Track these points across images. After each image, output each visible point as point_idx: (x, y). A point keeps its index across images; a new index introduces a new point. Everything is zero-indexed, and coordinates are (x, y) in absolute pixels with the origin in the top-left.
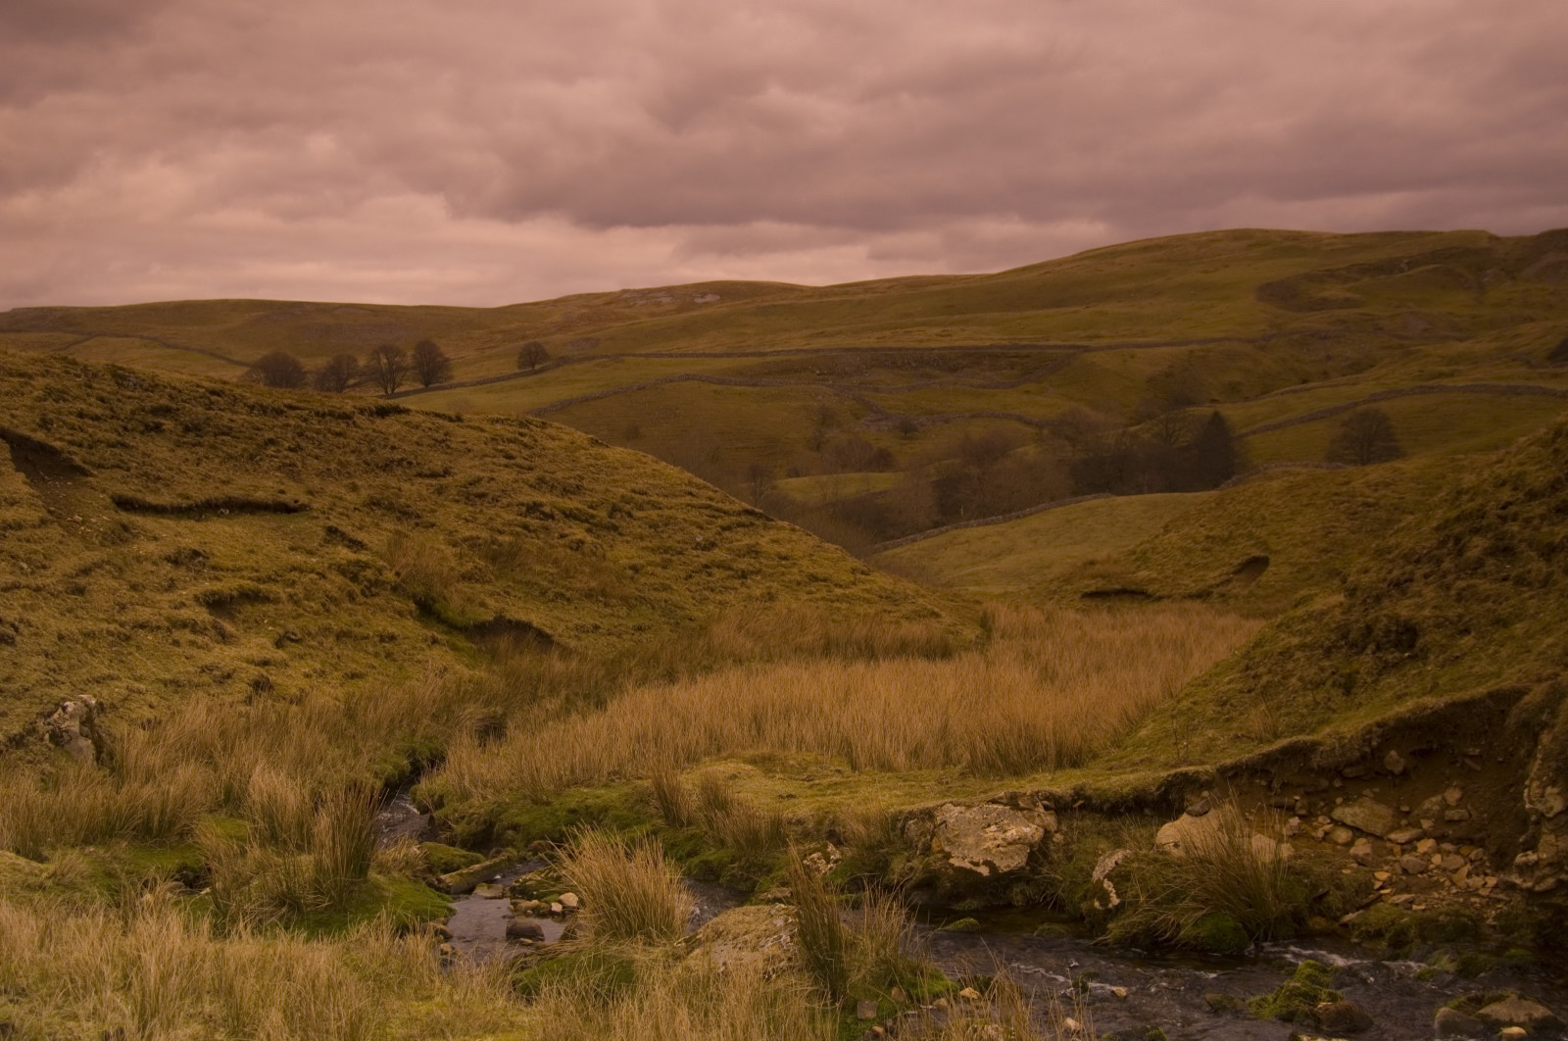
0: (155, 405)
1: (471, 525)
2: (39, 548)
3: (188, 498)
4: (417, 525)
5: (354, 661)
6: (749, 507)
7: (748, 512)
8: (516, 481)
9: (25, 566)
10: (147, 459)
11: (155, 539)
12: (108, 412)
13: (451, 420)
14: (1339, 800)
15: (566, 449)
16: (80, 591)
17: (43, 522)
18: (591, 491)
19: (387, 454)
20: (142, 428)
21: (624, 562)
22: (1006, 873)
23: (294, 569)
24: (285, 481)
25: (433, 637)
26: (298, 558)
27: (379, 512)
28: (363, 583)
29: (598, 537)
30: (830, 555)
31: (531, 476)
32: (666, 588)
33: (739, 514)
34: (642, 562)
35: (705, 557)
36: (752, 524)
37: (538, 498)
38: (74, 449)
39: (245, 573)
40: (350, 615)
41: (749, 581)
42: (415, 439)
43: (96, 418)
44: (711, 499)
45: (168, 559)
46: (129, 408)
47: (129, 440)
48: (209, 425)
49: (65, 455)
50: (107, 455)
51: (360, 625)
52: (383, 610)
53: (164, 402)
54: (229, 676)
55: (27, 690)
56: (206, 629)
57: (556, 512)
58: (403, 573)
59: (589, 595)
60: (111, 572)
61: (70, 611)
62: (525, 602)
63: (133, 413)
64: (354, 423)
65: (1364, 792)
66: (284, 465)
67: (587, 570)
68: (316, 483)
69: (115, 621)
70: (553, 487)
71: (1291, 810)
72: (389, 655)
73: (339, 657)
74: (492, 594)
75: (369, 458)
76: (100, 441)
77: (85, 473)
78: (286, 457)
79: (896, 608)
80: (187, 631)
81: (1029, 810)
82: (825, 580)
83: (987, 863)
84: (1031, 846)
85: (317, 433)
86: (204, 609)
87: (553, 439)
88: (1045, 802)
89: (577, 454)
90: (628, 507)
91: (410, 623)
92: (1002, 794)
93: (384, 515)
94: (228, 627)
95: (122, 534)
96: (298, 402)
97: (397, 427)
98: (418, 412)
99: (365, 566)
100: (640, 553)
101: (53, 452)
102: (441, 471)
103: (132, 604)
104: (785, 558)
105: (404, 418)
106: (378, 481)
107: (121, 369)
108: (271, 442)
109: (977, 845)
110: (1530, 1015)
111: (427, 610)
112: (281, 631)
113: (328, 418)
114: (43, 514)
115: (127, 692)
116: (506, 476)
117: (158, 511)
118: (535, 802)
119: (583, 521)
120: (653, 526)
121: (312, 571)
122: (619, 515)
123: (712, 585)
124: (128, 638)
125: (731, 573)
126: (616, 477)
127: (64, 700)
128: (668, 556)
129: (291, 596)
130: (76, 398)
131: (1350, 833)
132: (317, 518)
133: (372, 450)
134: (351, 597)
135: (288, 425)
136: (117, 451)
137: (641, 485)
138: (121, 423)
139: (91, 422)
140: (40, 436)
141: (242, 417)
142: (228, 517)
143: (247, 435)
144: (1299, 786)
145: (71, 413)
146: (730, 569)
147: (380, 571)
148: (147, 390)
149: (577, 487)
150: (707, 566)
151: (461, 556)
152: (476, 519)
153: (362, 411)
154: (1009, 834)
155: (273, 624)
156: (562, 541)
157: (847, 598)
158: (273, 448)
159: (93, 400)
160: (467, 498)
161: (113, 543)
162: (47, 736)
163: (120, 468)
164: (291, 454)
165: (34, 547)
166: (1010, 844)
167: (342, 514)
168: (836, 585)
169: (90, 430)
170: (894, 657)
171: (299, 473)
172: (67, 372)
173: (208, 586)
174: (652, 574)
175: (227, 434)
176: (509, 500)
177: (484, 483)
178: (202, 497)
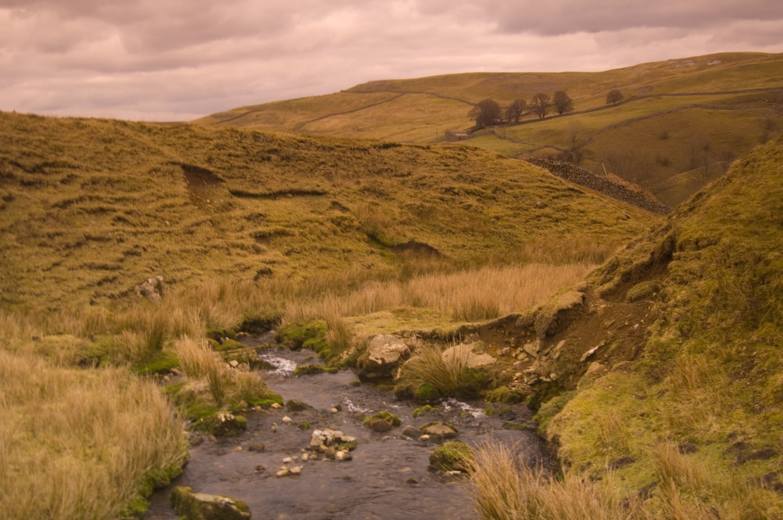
0: (270, 148)
1: (413, 199)
2: (178, 215)
3: (270, 190)
4: (386, 199)
5: (326, 261)
7: (570, 189)
8: (446, 177)
9: (168, 223)
10: (257, 174)
11: (243, 209)
12: (245, 153)
13: (423, 148)
14: (528, 341)
15: (481, 161)
16: (191, 233)
17: (186, 204)
18: (487, 180)
19: (380, 166)
20: (260, 159)
21: (493, 215)
22: (389, 363)
23: (307, 220)
24: (325, 181)
25: (372, 251)
26: (313, 216)
27: (367, 193)
28: (342, 226)
29: (484, 203)
30: (608, 210)
31: (455, 175)
32: (511, 227)
33: (565, 190)
34: (503, 214)
35: (539, 212)
36: (571, 195)
37: (454, 185)
38: (220, 171)
39: (282, 223)
40: (331, 241)
41: (559, 224)
42: (399, 159)
43: (238, 156)
44: (552, 183)
45: (245, 218)
46: (255, 151)
47: (251, 166)
48: (295, 157)
49: (214, 174)
50: (237, 172)
51: (335, 245)
52: (350, 238)
53: (276, 147)
54: (249, 268)
55: (134, 274)
56: (249, 248)
57: (462, 191)
58: (363, 222)
59: (465, 231)
61: (182, 241)
62: (430, 234)
63: (258, 153)
64: (369, 153)
66: (326, 173)
67: (467, 219)
68: (339, 181)
69: (203, 245)
70: (466, 179)
71: (508, 343)
72: (346, 259)
73: (318, 259)
74: (412, 231)
75: (371, 169)
76: (235, 167)
77: (222, 181)
78: (328, 170)
80: (238, 249)
81: (408, 338)
82: (600, 223)
83: (381, 359)
84: (401, 353)
85: (348, 158)
86: (253, 239)
87: (477, 155)
88: (418, 335)
89: (487, 163)
90: (504, 188)
91: (363, 244)
93: (369, 195)
94: (263, 246)
95: (229, 206)
96: (343, 144)
97: (391, 153)
98: (406, 146)
99: (346, 219)
100: (504, 210)
101: (209, 173)
102: (406, 173)
104: (583, 212)
105: (398, 149)
106: (373, 179)
107: (259, 133)
108: (323, 163)
111: (373, 238)
112: (290, 248)
113: (356, 151)
115: (192, 275)
116: (442, 174)
117: (255, 196)
119: (476, 195)
121: (317, 221)
122: (498, 192)
123: (539, 225)
124: (206, 252)
125: (551, 219)
126: (504, 174)
127: (148, 278)
128: (518, 212)
129: (301, 234)
130: (231, 148)
131: (526, 355)
132: (330, 197)
133: (374, 165)
134: (335, 232)
135: (334, 155)
136: (242, 170)
137: (516, 177)
138: (250, 158)
139: (233, 158)
140: (205, 166)
141: (313, 152)
142: (290, 198)
143: (312, 160)
144: (515, 334)
145: (225, 155)
146: (551, 217)
147: (352, 221)
148: (268, 142)
149: (480, 179)
150: (538, 216)
151: (401, 213)
152: (417, 196)
153: (375, 147)
154: (392, 347)
155: (287, 245)
156: (459, 205)
157: (609, 232)
158: (323, 166)
159: (239, 148)
160: (416, 186)
161: (222, 211)
162: (139, 292)
163: (241, 177)
164: (331, 168)
165: (176, 214)
166: (392, 351)
167: (345, 195)
168: (605, 225)
171: (332, 177)
172: (232, 136)
173: (260, 229)
174: (507, 220)
175: (302, 160)
176: (437, 186)
177: (427, 179)
178: (277, 190)
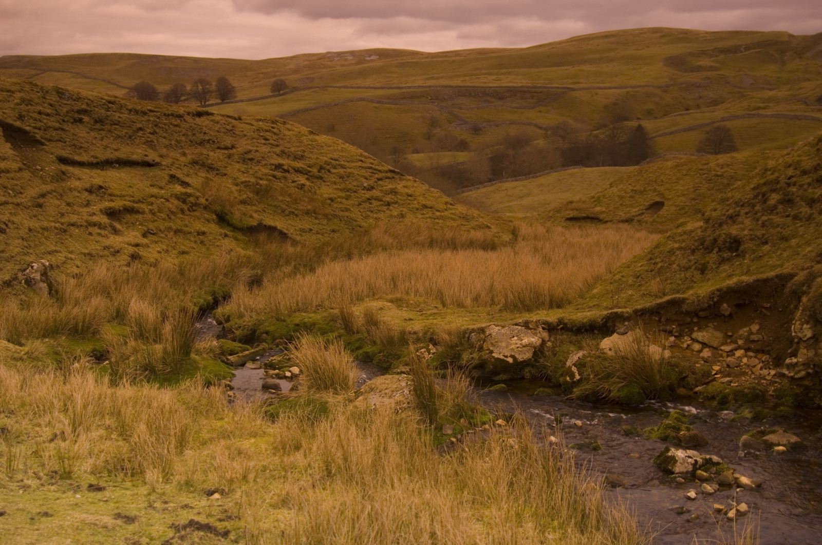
0: (79, 108)
1: (245, 175)
2: (18, 183)
3: (96, 158)
4: (217, 174)
5: (183, 245)
6: (392, 169)
7: (391, 171)
8: (270, 152)
9: (11, 192)
10: (75, 137)
11: (80, 179)
12: (54, 112)
13: (235, 119)
14: (696, 329)
15: (296, 136)
16: (40, 206)
17: (20, 169)
18: (309, 158)
19: (201, 136)
20: (72, 121)
21: (326, 196)
22: (521, 362)
23: (152, 196)
24: (148, 150)
25: (225, 233)
26: (155, 191)
27: (197, 167)
28: (189, 204)
29: (312, 182)
30: (434, 195)
31: (278, 150)
32: (347, 210)
33: (387, 172)
34: (335, 196)
35: (368, 194)
36: (393, 178)
37: (281, 161)
38: (37, 131)
39: (127, 198)
40: (182, 221)
41: (391, 207)
42: (216, 129)
43: (48, 115)
44: (372, 164)
45: (86, 190)
46: (65, 110)
47: (65, 127)
48: (108, 120)
49: (32, 134)
50: (54, 134)
51: (187, 226)
52: (199, 219)
53: (84, 107)
54: (118, 252)
55: (12, 257)
56: (106, 227)
57: (291, 169)
58: (210, 199)
59: (307, 213)
60: (56, 196)
61: (35, 216)
62: (274, 216)
63: (67, 112)
64: (184, 120)
65: (709, 325)
66: (147, 141)
67: (306, 200)
68: (164, 151)
69: (59, 222)
70: (289, 156)
71: (670, 333)
72: (202, 242)
73: (176, 243)
74: (256, 211)
75: (192, 139)
76: (50, 127)
77: (42, 144)
78: (149, 137)
79: (467, 223)
80: (96, 227)
81: (535, 329)
82: (431, 208)
83: (512, 356)
84: (535, 348)
85: (165, 125)
86: (105, 216)
87: (289, 130)
88: (543, 326)
89: (302, 139)
90: (328, 167)
91: (213, 226)
92: (521, 321)
93: (200, 169)
94: (118, 226)
95: (62, 177)
96: (156, 108)
97: (207, 122)
98: (218, 115)
99: (190, 195)
100: (334, 191)
101: (25, 132)
102: (230, 146)
103: (67, 213)
104: (410, 196)
105: (211, 118)
106: (197, 151)
107: (61, 89)
108: (140, 129)
109: (507, 347)
110: (789, 441)
111: (222, 219)
112: (146, 229)
113: (171, 117)
114: (20, 165)
115: (65, 259)
116: (264, 149)
117: (81, 164)
118: (278, 320)
119: (304, 174)
120: (342, 177)
121: (162, 198)
122: (323, 171)
123: (371, 209)
124: (65, 231)
125: (382, 203)
126: (323, 151)
127: (32, 262)
128: (349, 193)
129: (151, 211)
130: (37, 104)
131: (701, 346)
132: (165, 170)
133: (194, 134)
134: (182, 211)
135: (149, 120)
136: (59, 132)
137: (335, 156)
138: (61, 117)
139: (45, 117)
140: (18, 124)
141: (125, 116)
142: (118, 168)
143: (128, 125)
144: (675, 321)
145: (34, 112)
146: (381, 200)
147: (197, 198)
148: (75, 100)
149: (302, 156)
150: (369, 199)
151: (240, 191)
152: (248, 172)
153: (189, 114)
154: (523, 341)
155: (141, 224)
156: (293, 184)
157: (441, 217)
158: (141, 132)
159: (46, 105)
160: (244, 161)
161: (57, 181)
162: (23, 281)
163: (61, 141)
164: (151, 136)
165: (16, 182)
166: (524, 346)
167: (178, 168)
168: (437, 211)
169: (45, 121)
170: (466, 249)
171: (155, 145)
172: (32, 90)
173: (107, 204)
174: (340, 202)
175: (117, 125)
176: (266, 162)
177: (253, 153)
178: (105, 158)
